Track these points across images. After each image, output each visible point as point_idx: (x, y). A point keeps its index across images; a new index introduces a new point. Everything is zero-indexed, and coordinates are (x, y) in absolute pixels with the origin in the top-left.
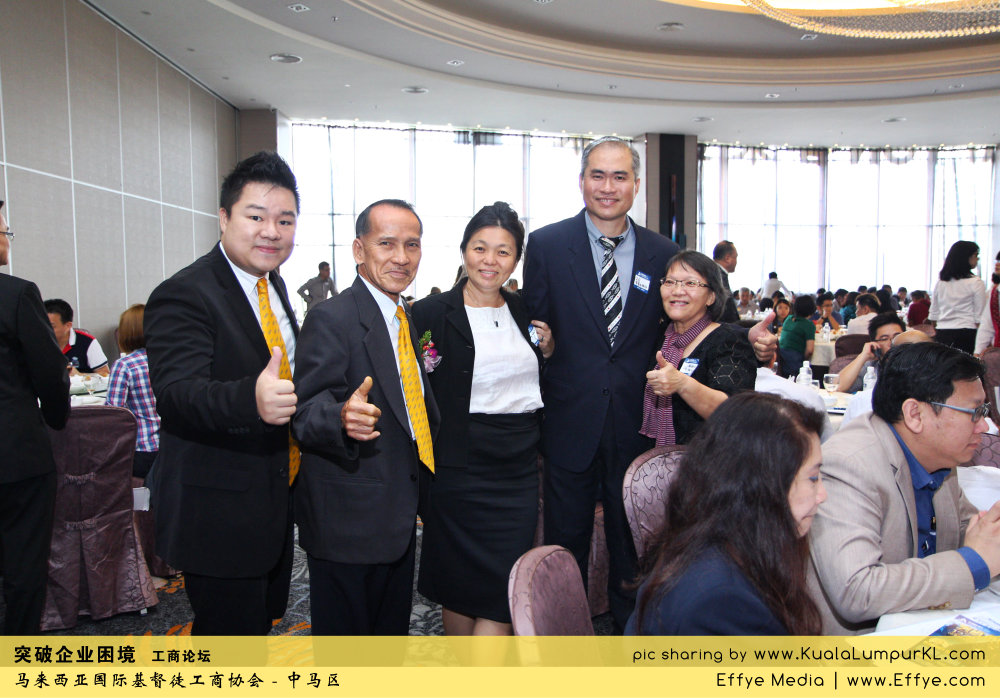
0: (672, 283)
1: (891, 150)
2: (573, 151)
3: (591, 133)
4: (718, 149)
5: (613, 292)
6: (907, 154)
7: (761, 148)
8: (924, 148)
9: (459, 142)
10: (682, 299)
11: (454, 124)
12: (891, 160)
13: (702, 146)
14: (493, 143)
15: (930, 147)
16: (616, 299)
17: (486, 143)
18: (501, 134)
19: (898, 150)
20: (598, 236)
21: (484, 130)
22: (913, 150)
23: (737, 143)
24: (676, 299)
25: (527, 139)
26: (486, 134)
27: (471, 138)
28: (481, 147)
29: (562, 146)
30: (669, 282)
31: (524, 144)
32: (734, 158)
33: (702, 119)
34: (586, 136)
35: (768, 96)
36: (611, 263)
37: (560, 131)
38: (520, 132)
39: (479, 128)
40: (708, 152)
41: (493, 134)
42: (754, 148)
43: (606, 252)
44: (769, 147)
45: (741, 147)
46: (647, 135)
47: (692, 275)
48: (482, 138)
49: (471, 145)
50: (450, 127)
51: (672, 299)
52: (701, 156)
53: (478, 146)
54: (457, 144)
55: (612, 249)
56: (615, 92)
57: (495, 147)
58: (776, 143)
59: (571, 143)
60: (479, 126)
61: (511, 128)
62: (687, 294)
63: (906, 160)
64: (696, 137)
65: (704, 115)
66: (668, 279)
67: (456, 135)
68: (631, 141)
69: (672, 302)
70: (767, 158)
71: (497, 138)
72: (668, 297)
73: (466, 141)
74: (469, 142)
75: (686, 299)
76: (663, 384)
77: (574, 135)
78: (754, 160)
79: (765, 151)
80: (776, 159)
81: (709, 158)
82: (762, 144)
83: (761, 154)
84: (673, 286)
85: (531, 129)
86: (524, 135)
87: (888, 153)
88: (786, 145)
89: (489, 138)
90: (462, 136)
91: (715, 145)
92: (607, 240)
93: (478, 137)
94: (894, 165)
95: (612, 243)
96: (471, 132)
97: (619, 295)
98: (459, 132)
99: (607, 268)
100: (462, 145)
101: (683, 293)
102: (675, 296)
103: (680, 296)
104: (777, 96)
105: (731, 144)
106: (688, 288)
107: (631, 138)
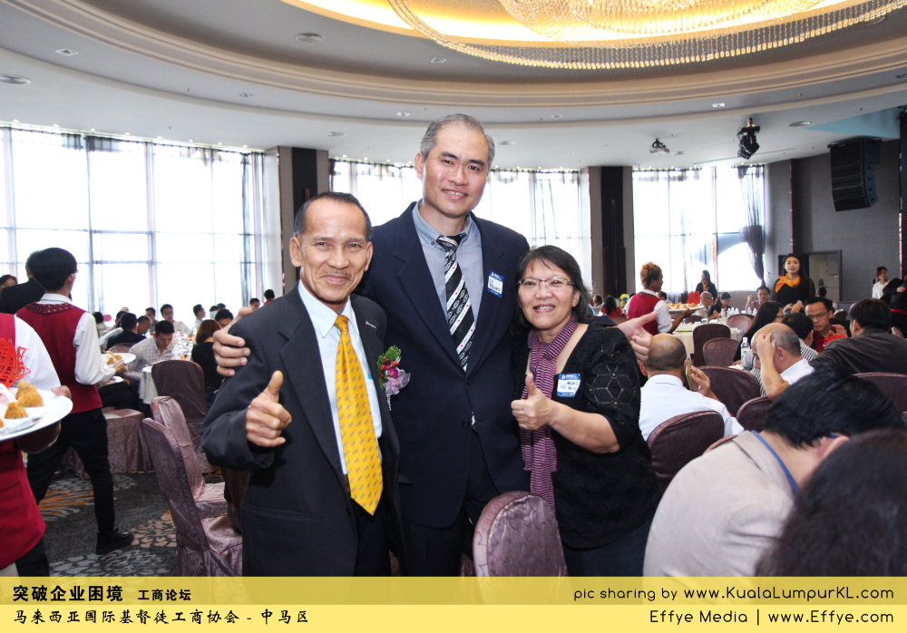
0: (535, 284)
1: (499, 170)
2: (201, 162)
3: (220, 144)
4: (347, 165)
5: (461, 301)
6: (513, 174)
7: (387, 165)
8: (526, 170)
9: (69, 146)
10: (547, 302)
11: (62, 126)
12: (500, 180)
13: (332, 162)
14: (110, 150)
15: (531, 170)
16: (466, 309)
17: (101, 149)
18: (121, 141)
19: (505, 171)
20: (436, 237)
21: (98, 134)
22: (517, 171)
23: (366, 160)
24: (542, 302)
25: (150, 146)
26: (102, 139)
27: (83, 142)
28: (95, 154)
29: (189, 156)
30: (530, 283)
31: (147, 153)
32: (363, 173)
33: (334, 134)
34: (215, 147)
35: (399, 114)
36: (455, 266)
37: (187, 141)
38: (140, 139)
39: (93, 131)
40: (338, 167)
41: (110, 139)
42: (381, 165)
43: (448, 254)
44: (395, 164)
45: (369, 164)
46: (279, 147)
47: (556, 273)
48: (97, 143)
49: (84, 151)
50: (57, 129)
51: (536, 304)
52: (332, 172)
53: (91, 153)
54: (66, 149)
55: (454, 248)
56: (249, 100)
57: (113, 154)
58: (400, 161)
59: (199, 154)
60: (93, 130)
61: (132, 134)
62: (554, 296)
63: (512, 180)
64: (327, 152)
65: (336, 130)
66: (527, 280)
67: (65, 138)
68: (262, 154)
69: (536, 308)
70: (393, 175)
71: (114, 143)
72: (531, 302)
73: (77, 146)
74: (81, 147)
75: (552, 301)
76: (530, 418)
77: (202, 145)
78: (381, 176)
79: (390, 168)
80: (401, 176)
81: (340, 173)
82: (389, 161)
83: (387, 171)
84: (536, 288)
85: (155, 137)
86: (146, 143)
87: (497, 173)
88: (410, 162)
89: (106, 144)
90: (72, 139)
91: (345, 161)
92: (447, 239)
93: (92, 143)
94: (502, 184)
95: (453, 242)
96: (83, 135)
97: (468, 303)
98: (69, 135)
99: (451, 272)
100: (72, 150)
101: (549, 295)
102: (540, 299)
103: (545, 299)
104: (407, 115)
105: (360, 161)
106: (553, 289)
107: (263, 151)
